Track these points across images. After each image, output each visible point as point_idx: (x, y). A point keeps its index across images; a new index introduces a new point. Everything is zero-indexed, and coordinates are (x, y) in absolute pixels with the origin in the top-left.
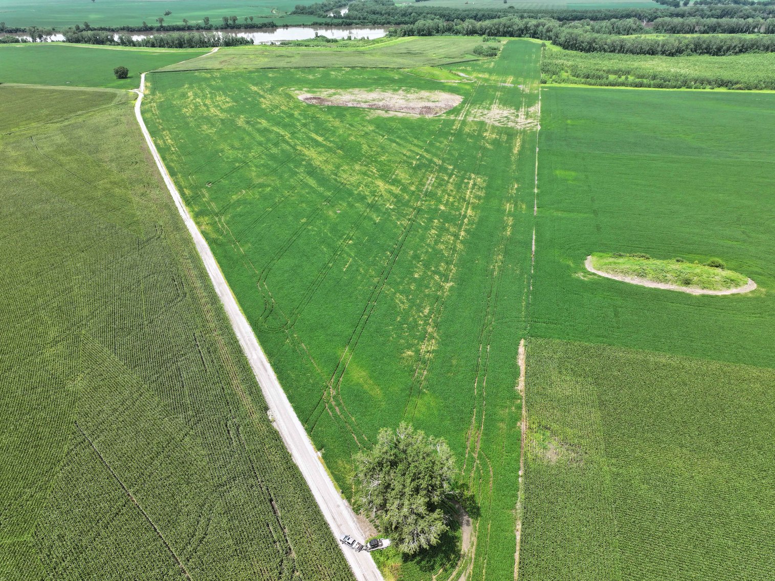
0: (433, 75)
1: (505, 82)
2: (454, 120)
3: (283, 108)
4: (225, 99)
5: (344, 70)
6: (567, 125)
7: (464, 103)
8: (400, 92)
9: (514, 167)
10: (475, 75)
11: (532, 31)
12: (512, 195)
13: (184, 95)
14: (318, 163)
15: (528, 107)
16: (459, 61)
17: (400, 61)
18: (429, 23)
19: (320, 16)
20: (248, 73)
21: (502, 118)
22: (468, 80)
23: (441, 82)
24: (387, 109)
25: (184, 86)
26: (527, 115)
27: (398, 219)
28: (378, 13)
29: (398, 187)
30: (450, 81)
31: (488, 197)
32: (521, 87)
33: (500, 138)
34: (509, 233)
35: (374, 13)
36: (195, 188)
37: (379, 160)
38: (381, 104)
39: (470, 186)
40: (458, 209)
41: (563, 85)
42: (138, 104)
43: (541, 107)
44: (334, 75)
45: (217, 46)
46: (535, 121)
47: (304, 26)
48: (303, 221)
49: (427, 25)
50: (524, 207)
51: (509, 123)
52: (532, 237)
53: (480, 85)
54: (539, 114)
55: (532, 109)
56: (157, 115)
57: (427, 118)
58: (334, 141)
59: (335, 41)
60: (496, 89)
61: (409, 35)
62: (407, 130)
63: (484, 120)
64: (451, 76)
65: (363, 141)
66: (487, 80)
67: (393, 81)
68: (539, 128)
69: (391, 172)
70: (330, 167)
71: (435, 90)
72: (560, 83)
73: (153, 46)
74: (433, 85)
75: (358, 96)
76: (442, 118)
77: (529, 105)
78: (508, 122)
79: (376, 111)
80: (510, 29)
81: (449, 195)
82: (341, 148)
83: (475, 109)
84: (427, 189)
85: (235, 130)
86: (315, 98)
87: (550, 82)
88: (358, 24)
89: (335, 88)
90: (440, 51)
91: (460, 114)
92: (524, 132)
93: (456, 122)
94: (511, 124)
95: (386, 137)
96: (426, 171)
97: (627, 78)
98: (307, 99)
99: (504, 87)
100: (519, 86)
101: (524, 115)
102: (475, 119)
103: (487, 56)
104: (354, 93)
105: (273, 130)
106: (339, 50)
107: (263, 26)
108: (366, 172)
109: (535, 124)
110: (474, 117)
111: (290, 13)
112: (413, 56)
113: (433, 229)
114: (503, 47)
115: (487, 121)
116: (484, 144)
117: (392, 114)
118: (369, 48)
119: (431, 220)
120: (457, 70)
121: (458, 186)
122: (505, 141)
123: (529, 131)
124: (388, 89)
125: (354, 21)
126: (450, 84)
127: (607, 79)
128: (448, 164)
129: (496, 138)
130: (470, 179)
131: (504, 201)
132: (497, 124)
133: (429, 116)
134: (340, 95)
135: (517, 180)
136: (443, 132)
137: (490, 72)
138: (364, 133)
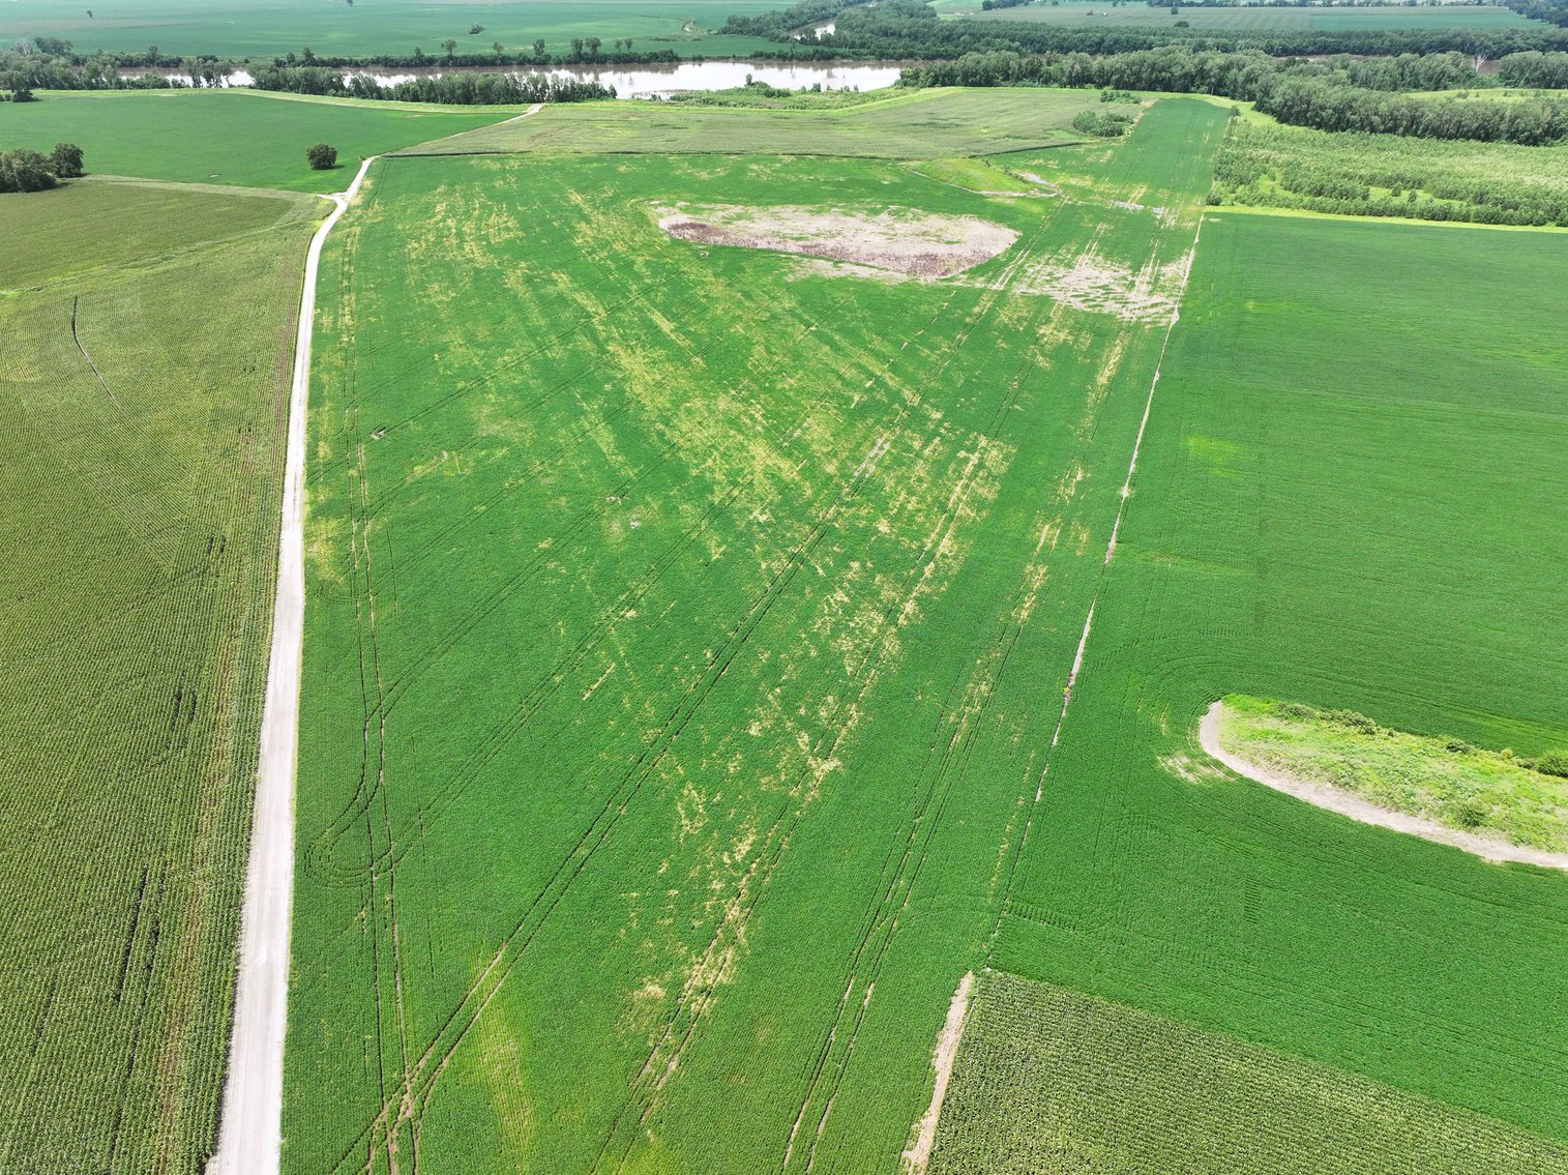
0: (968, 178)
1: (1124, 199)
2: (983, 290)
3: (618, 247)
4: (506, 222)
5: (780, 161)
6: (1245, 313)
7: (1016, 248)
8: (884, 216)
9: (1087, 422)
10: (1062, 179)
11: (1213, 80)
12: (1063, 501)
13: (427, 211)
14: (639, 389)
15: (1161, 265)
16: (1037, 146)
17: (907, 141)
18: (990, 58)
19: (774, 38)
20: (579, 163)
21: (1093, 291)
22: (1042, 191)
23: (982, 196)
24: (838, 258)
25: (436, 188)
26: (1156, 284)
27: (766, 555)
28: (893, 34)
29: (797, 462)
30: (1000, 193)
31: (1001, 506)
32: (1159, 212)
33: (1076, 341)
34: (1025, 614)
35: (886, 34)
36: (346, 441)
37: (779, 386)
38: (830, 244)
39: (969, 469)
40: (921, 534)
41: (1258, 210)
42: (324, 229)
43: (1194, 264)
44: (755, 171)
45: (540, 102)
46: (1171, 301)
47: (736, 59)
48: (543, 545)
49: (984, 62)
50: (1084, 537)
51: (1107, 303)
52: (1081, 631)
53: (1066, 205)
54: (1184, 283)
55: (1169, 270)
56: (350, 255)
57: (922, 282)
58: (695, 333)
59: (785, 94)
60: (1100, 214)
61: (944, 84)
62: (867, 313)
63: (1049, 293)
64: (1006, 181)
65: (758, 335)
66: (1084, 193)
67: (876, 189)
68: (1175, 317)
69: (794, 422)
70: (663, 401)
71: (962, 213)
72: (1251, 205)
73: (415, 99)
74: (961, 201)
75: (788, 223)
76: (957, 284)
77: (1166, 259)
78: (1106, 300)
79: (815, 261)
80: (1164, 74)
81: (911, 493)
82: (704, 352)
83: (1039, 263)
84: (865, 471)
85: (493, 298)
86: (693, 226)
87: (1229, 202)
88: (846, 57)
89: (745, 204)
90: (1001, 121)
91: (1000, 275)
92: (1135, 328)
93: (985, 297)
94: (1110, 307)
95: (813, 328)
96: (877, 422)
97: (1413, 198)
98: (676, 227)
99: (1119, 211)
100: (1156, 210)
101: (1149, 283)
102: (1031, 291)
103: (1101, 134)
104: (783, 215)
105: (574, 300)
106: (787, 115)
107: (651, 58)
108: (737, 417)
109: (1168, 307)
110: (1030, 286)
111: (715, 32)
112: (940, 130)
113: (841, 588)
114: (1141, 114)
115: (1058, 296)
116: (1034, 356)
117: (847, 269)
118: (850, 111)
119: (843, 562)
120: (1026, 167)
121: (939, 469)
122: (1084, 349)
123: (1148, 326)
124: (857, 210)
125: (840, 51)
126: (999, 200)
127: (1365, 198)
128: (933, 406)
129: (1065, 340)
130: (972, 449)
131: (1038, 519)
132: (1078, 305)
133: (928, 279)
134: (751, 219)
135: (1086, 460)
136: (948, 320)
137: (1098, 173)
138: (768, 314)
